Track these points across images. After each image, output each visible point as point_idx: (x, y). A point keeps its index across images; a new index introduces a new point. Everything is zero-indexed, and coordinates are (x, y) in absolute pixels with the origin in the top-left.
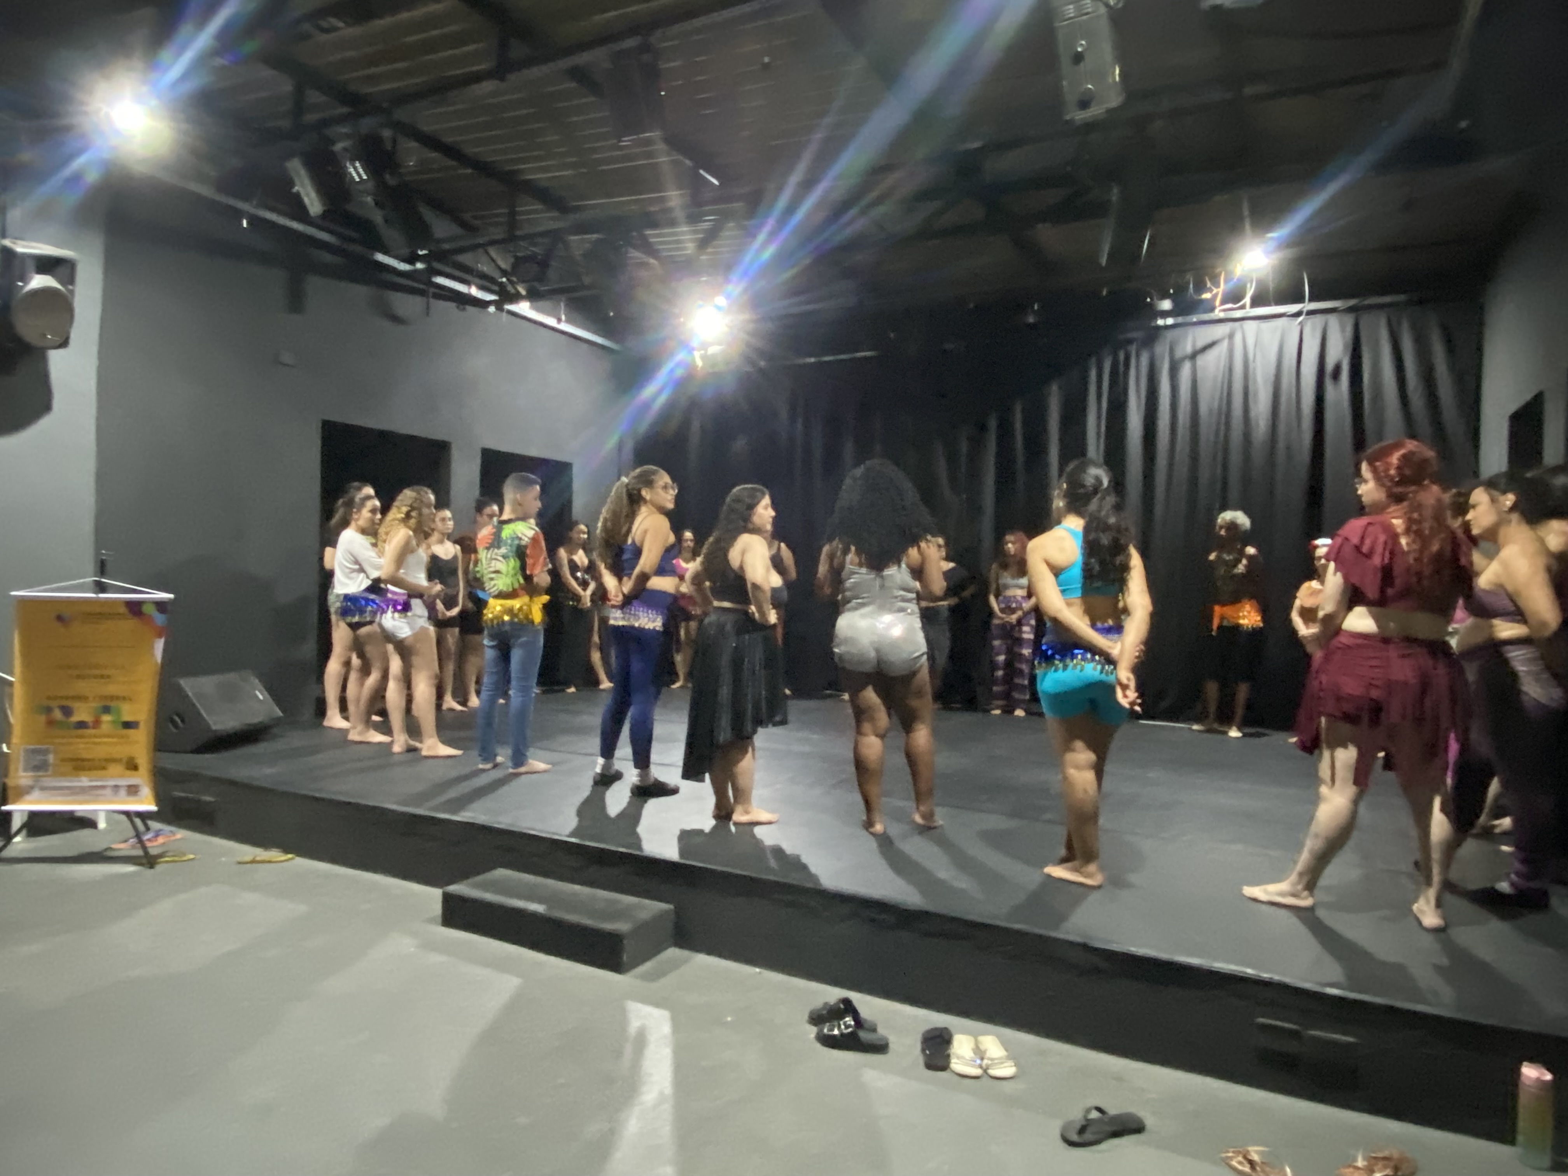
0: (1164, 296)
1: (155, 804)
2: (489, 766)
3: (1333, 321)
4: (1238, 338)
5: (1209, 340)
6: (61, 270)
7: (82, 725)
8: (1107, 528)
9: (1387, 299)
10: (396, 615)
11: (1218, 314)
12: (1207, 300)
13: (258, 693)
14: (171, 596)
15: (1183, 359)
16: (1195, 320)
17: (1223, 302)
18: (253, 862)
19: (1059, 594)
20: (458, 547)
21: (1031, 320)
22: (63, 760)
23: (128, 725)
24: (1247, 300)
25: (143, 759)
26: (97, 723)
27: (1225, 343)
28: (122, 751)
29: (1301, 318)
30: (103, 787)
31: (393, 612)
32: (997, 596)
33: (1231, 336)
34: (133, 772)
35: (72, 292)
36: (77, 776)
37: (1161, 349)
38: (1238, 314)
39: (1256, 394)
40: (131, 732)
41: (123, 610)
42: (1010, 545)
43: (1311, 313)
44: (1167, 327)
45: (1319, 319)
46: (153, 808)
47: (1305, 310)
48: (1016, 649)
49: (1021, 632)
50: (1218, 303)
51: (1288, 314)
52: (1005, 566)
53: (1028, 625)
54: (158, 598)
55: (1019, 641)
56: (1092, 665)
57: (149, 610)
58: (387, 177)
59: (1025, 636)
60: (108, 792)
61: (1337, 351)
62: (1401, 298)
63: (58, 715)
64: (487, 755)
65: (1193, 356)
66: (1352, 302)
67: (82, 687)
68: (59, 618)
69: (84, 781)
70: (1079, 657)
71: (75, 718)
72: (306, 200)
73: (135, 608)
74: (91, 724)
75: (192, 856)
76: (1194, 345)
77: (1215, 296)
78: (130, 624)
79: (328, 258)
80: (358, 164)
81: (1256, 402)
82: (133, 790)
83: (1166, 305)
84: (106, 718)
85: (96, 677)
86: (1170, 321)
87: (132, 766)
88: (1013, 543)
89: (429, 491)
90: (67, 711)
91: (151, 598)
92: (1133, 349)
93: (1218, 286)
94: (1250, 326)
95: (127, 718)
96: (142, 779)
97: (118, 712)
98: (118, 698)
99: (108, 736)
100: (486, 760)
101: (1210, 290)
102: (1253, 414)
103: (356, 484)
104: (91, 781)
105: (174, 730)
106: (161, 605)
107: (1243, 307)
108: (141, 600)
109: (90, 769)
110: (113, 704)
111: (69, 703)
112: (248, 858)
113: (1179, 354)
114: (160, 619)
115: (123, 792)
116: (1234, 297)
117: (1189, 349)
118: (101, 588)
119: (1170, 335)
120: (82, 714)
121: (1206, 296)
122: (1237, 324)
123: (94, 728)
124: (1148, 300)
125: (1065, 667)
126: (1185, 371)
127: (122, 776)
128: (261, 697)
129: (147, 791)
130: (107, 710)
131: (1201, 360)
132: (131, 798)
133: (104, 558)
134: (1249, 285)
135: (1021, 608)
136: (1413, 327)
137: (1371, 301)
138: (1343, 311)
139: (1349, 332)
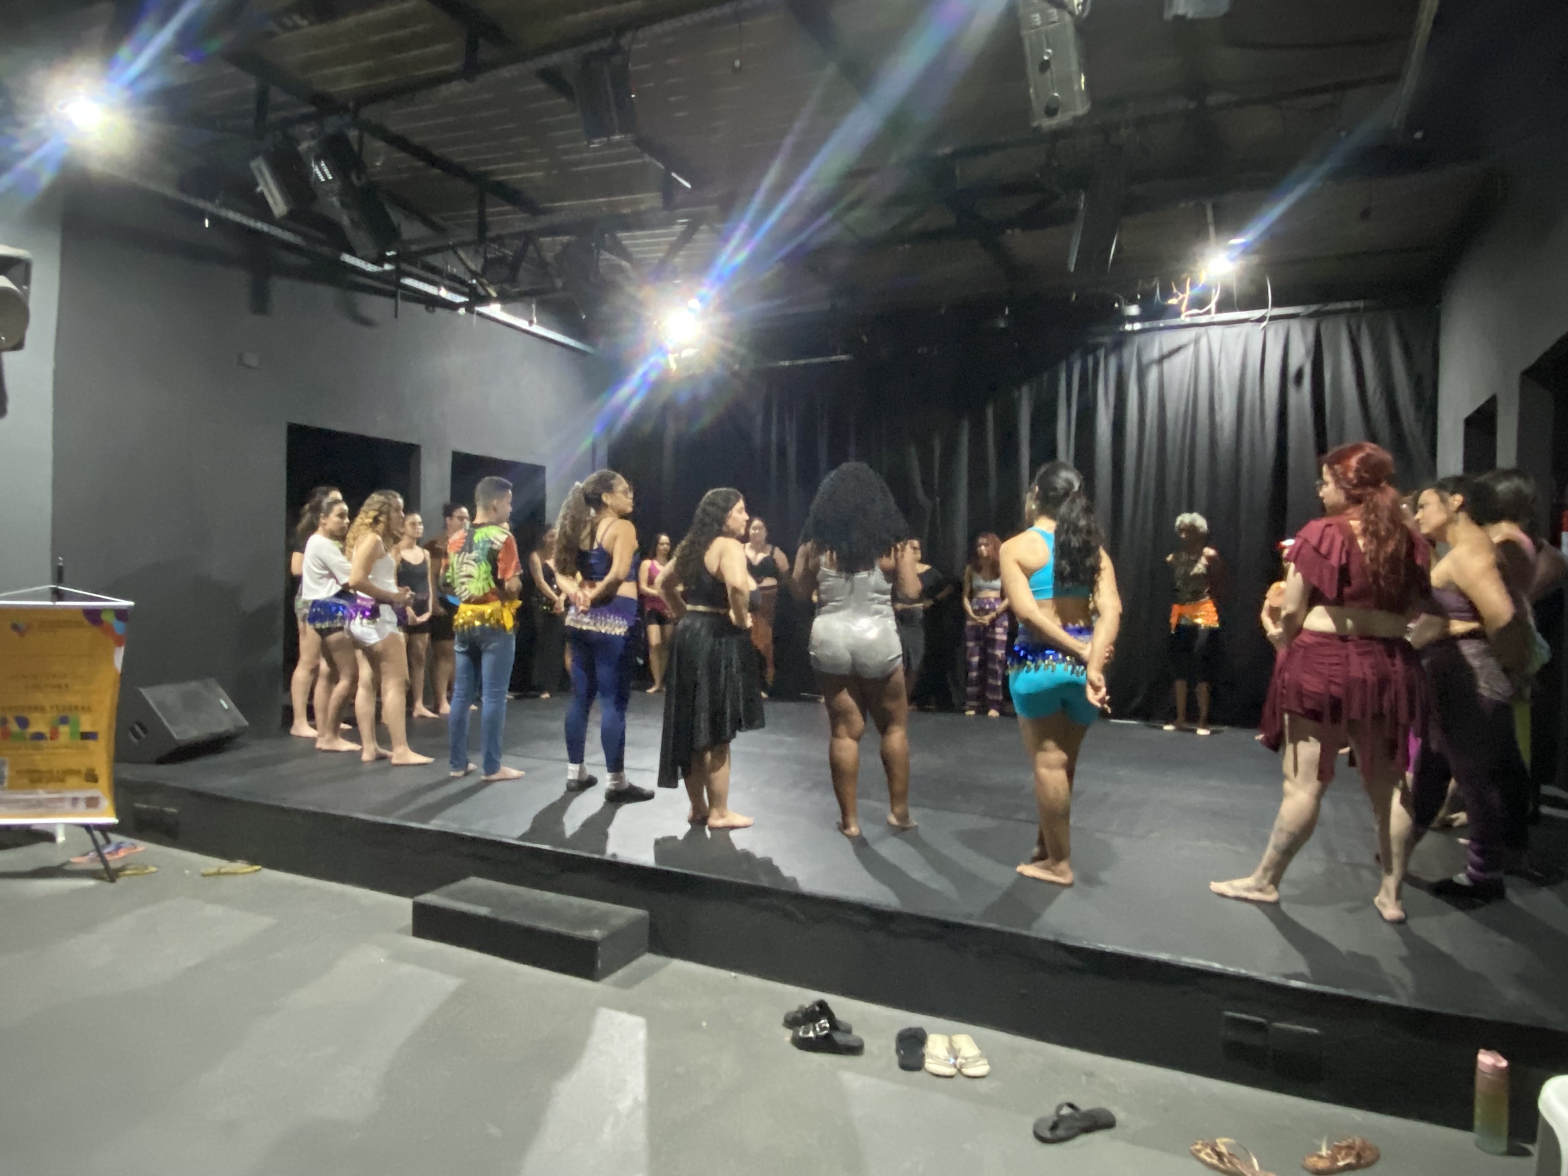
0: (1132, 301)
1: (114, 815)
2: (460, 773)
3: (1295, 326)
4: (1204, 342)
5: (1174, 345)
6: (18, 271)
7: (39, 736)
8: (1077, 530)
9: (1348, 305)
10: (365, 621)
11: (1184, 319)
12: (1172, 306)
13: (223, 702)
14: (131, 603)
15: (1151, 363)
16: (1161, 325)
17: (1189, 308)
18: (219, 873)
19: (1031, 594)
20: (427, 553)
21: (1002, 325)
22: (18, 772)
23: (87, 736)
24: (1212, 306)
25: (103, 771)
26: (54, 735)
27: (1191, 348)
28: (79, 762)
29: (1264, 324)
30: (61, 800)
31: (362, 619)
32: (971, 598)
33: (1197, 341)
34: (93, 784)
35: (27, 294)
36: (35, 788)
37: (1129, 354)
38: (1204, 319)
39: (1221, 399)
40: (90, 743)
41: (82, 618)
42: (983, 548)
43: (1273, 318)
44: (1133, 333)
45: (1282, 325)
46: (113, 820)
47: (1268, 316)
48: (990, 651)
49: (994, 633)
50: (1183, 308)
51: (1252, 319)
52: (978, 569)
53: (1001, 626)
54: (119, 606)
55: (992, 642)
56: (1063, 665)
57: (108, 618)
58: (354, 177)
59: (998, 637)
60: (67, 805)
61: (1299, 357)
62: (1360, 304)
63: (14, 727)
64: (459, 762)
65: (1161, 361)
66: (1313, 308)
67: (39, 698)
68: (15, 627)
69: (42, 794)
70: (1051, 657)
71: (33, 729)
72: (270, 201)
73: (93, 616)
74: (48, 735)
75: (153, 869)
76: (1161, 348)
77: (1181, 302)
78: (89, 633)
79: (292, 259)
80: (323, 164)
81: (1221, 408)
82: (92, 803)
83: (1134, 310)
84: (64, 729)
85: (54, 687)
86: (1137, 326)
87: (91, 777)
88: (986, 545)
89: (398, 495)
90: (24, 723)
91: (111, 606)
92: (1101, 353)
93: (1183, 291)
94: (1216, 332)
95: (86, 727)
96: (102, 791)
97: (77, 723)
98: (76, 708)
99: (67, 747)
100: (456, 767)
101: (1178, 296)
102: (1218, 418)
103: (324, 488)
104: (48, 793)
105: (135, 740)
106: (120, 614)
107: (1208, 312)
108: (101, 608)
109: (48, 781)
110: (71, 715)
111: (26, 714)
112: (213, 870)
113: (1146, 359)
114: (119, 627)
115: (82, 805)
116: (1200, 303)
117: (1155, 354)
118: (58, 595)
119: (1138, 340)
120: (39, 725)
121: (1173, 301)
122: (1202, 329)
123: (52, 738)
124: (1116, 305)
125: (1037, 668)
126: (1153, 376)
127: (80, 788)
128: (226, 706)
129: (106, 803)
130: (64, 721)
131: (1166, 364)
132: (91, 810)
133: (61, 564)
134: (1214, 291)
135: (994, 610)
136: (1372, 332)
137: (1331, 307)
138: (1304, 316)
139: (1311, 337)
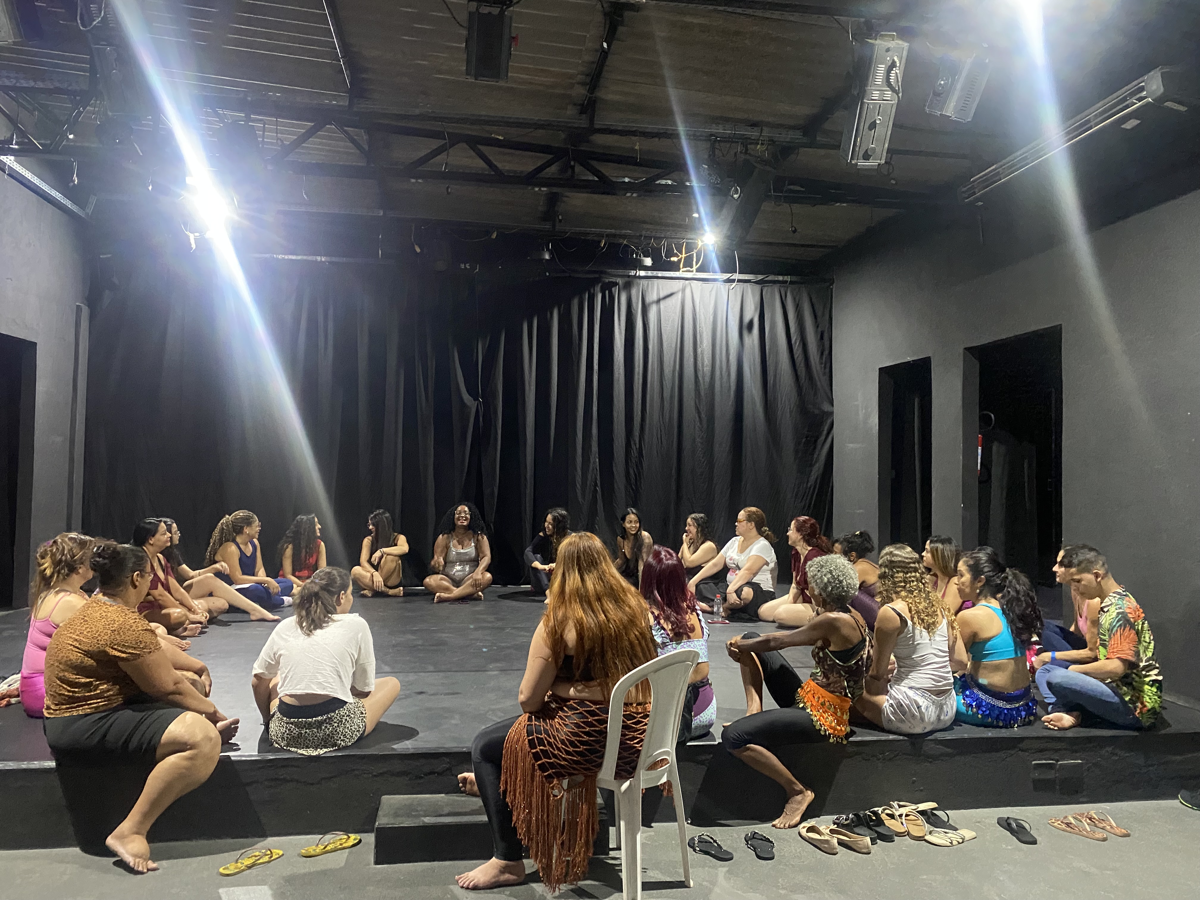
0: (649, 255)
3: (749, 289)
4: (688, 293)
5: (669, 293)
9: (781, 278)
11: (680, 273)
12: (674, 262)
15: (651, 303)
16: (660, 275)
17: (684, 267)
27: (680, 295)
29: (734, 284)
33: (683, 290)
37: (636, 293)
38: (691, 275)
43: (739, 281)
44: (640, 277)
45: (740, 287)
47: (735, 279)
50: (681, 266)
51: (721, 280)
61: (751, 310)
62: (788, 278)
65: (658, 301)
66: (760, 277)
76: (658, 293)
77: (680, 261)
81: (701, 343)
83: (648, 262)
93: (681, 252)
94: (696, 285)
101: (678, 256)
102: (699, 350)
107: (692, 271)
113: (648, 300)
117: (655, 296)
119: (642, 284)
121: (673, 259)
122: (687, 282)
124: (634, 255)
126: (653, 313)
131: (663, 305)
136: (794, 299)
137: (771, 278)
138: (753, 282)
139: (758, 298)
